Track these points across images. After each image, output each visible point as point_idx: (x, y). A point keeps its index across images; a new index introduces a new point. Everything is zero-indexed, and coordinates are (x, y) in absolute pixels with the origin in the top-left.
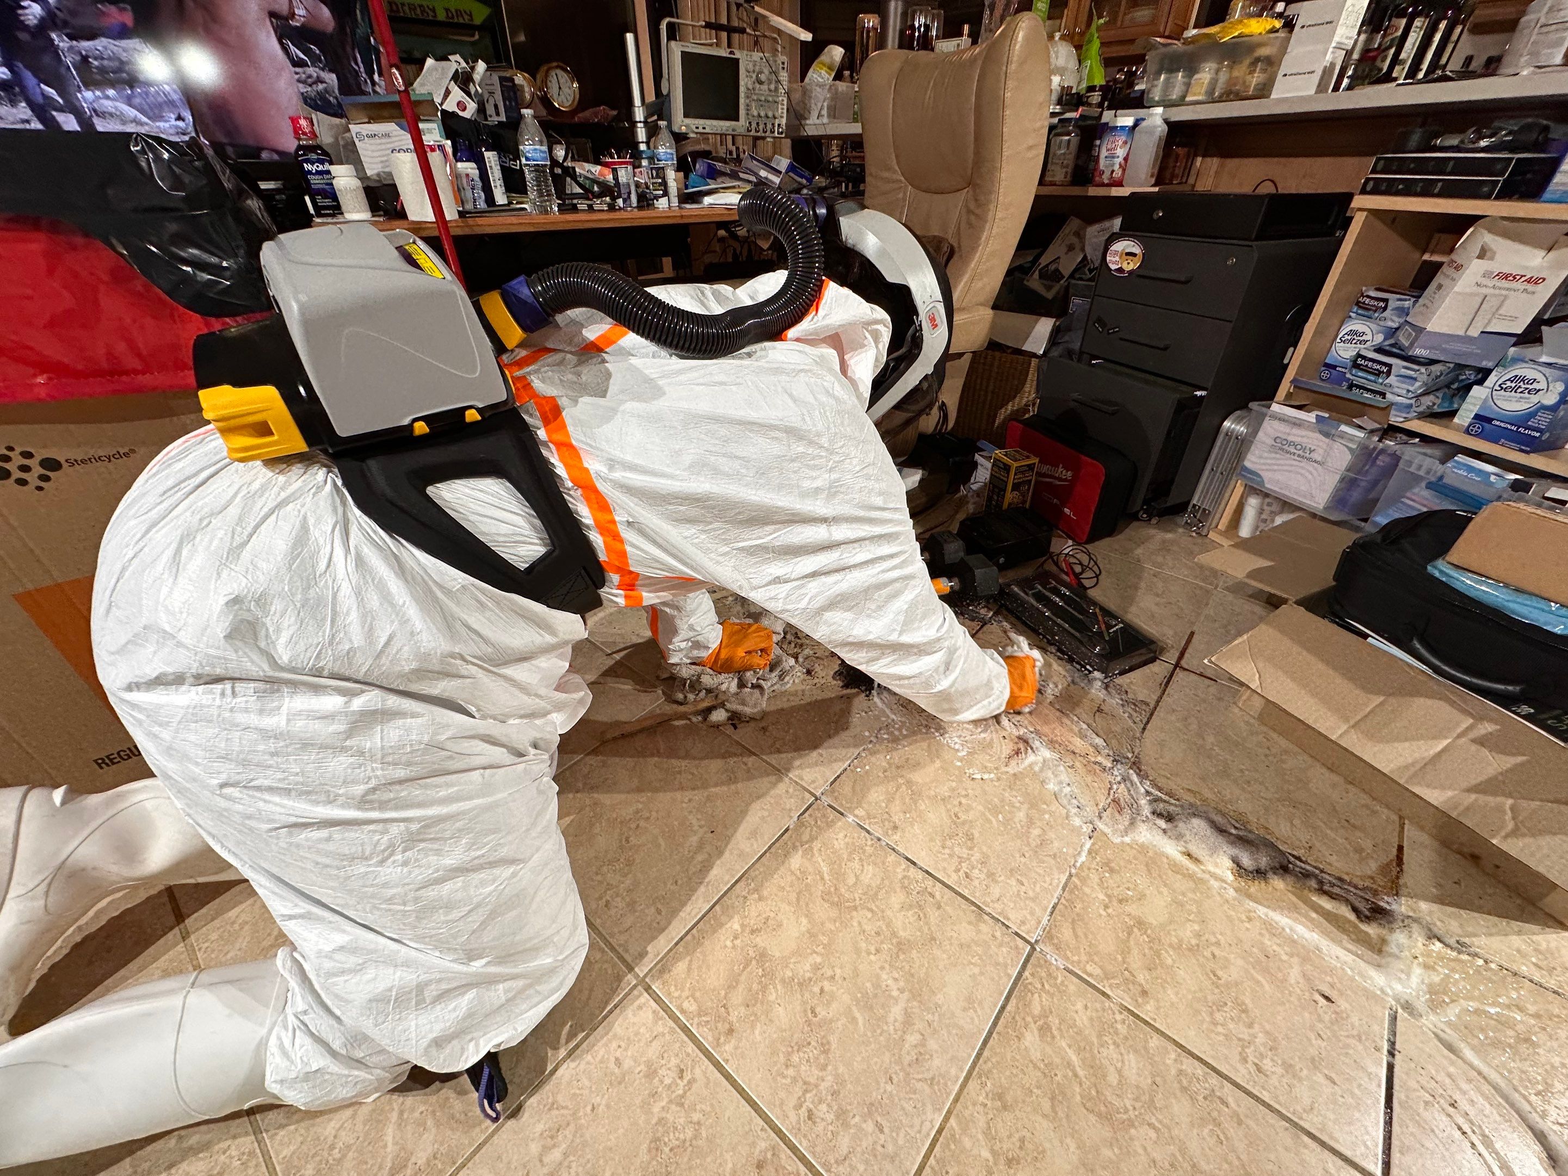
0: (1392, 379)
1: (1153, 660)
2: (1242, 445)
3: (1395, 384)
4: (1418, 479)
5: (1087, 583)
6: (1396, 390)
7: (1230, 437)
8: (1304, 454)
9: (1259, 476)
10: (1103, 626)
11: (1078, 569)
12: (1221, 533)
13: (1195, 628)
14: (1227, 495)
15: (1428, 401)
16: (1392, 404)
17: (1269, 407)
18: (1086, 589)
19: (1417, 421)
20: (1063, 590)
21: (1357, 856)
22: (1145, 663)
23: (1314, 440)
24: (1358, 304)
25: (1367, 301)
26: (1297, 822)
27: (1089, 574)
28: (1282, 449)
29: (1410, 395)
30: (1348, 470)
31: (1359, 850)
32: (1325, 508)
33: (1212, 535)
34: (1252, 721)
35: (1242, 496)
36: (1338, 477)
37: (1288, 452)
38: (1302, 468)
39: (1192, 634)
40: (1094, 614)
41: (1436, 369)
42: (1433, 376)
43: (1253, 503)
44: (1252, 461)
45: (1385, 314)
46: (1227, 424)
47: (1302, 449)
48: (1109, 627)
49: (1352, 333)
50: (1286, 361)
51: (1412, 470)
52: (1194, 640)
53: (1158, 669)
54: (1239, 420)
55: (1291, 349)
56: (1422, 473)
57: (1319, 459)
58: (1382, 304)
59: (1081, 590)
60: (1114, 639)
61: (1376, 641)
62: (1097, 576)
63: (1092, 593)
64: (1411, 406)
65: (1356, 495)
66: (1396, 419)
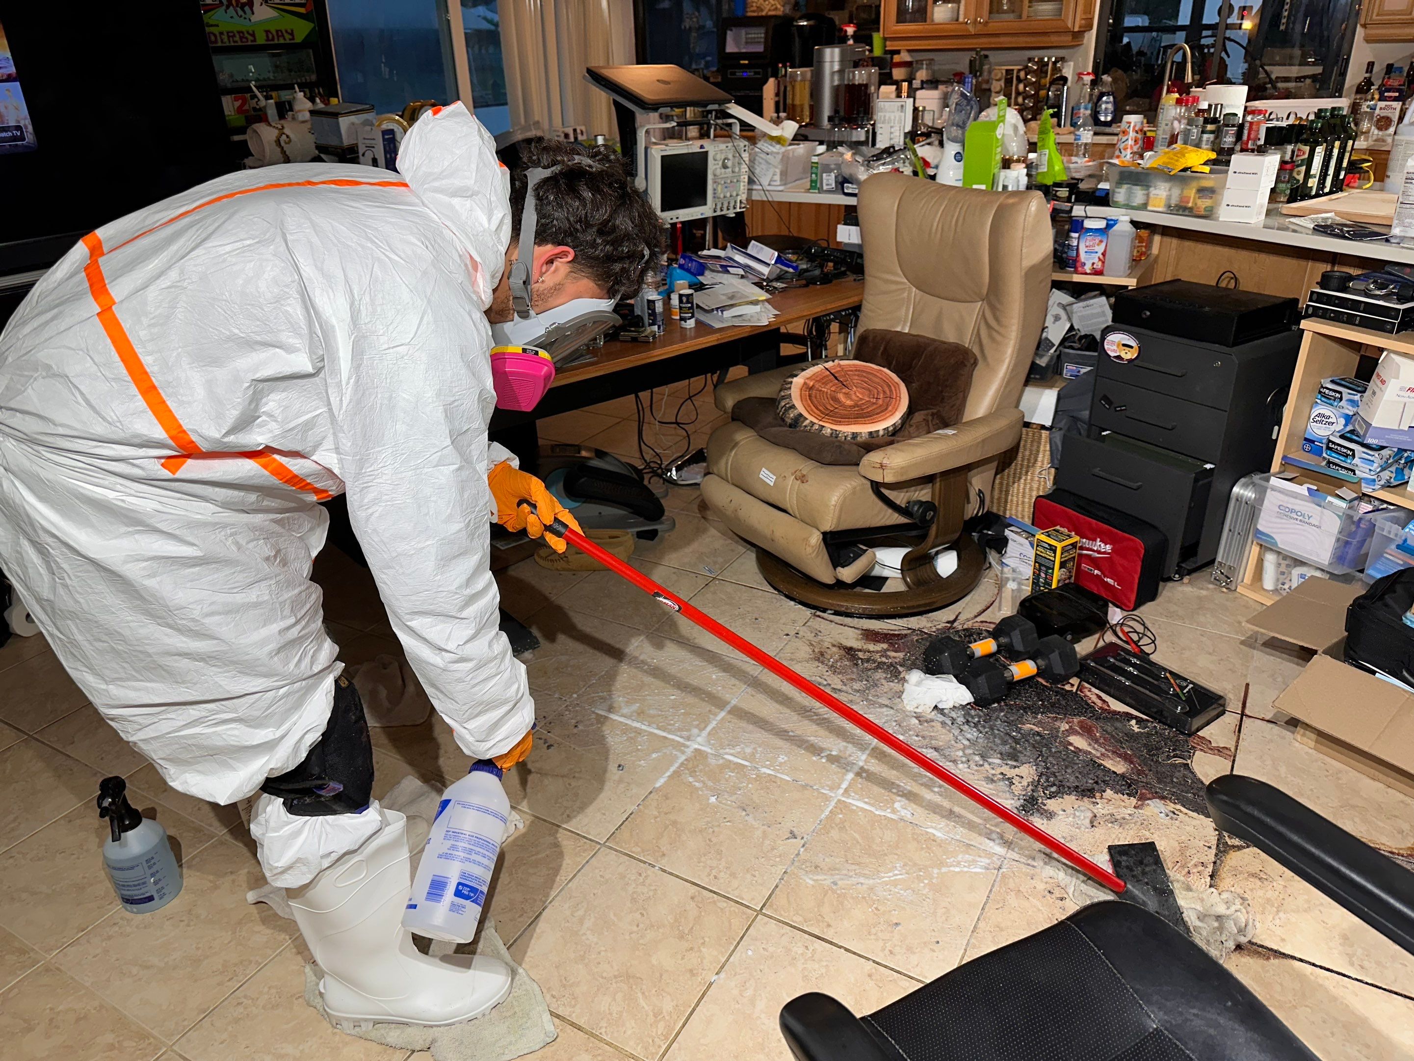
0: (1356, 461)
1: (1223, 713)
2: (1253, 511)
3: (1359, 464)
4: (1390, 540)
5: (1147, 649)
6: (1361, 469)
7: (1241, 502)
8: (1304, 519)
9: (1273, 539)
10: (1178, 690)
11: (1135, 637)
12: (1247, 587)
13: (1248, 681)
14: (1247, 553)
15: (1386, 475)
16: (1361, 479)
17: (1268, 480)
18: (1148, 654)
19: (1381, 491)
20: (1134, 660)
21: (1400, 836)
22: (1218, 716)
23: (1309, 508)
24: (1320, 392)
25: (1327, 392)
26: (1356, 820)
27: (1145, 641)
28: (1287, 516)
29: (1372, 473)
30: (1340, 532)
31: (1401, 832)
32: (1330, 564)
33: (1240, 589)
34: (1311, 751)
35: (1260, 554)
36: (1334, 540)
37: (1291, 518)
38: (1304, 530)
39: (1247, 685)
40: (1166, 678)
41: (1386, 453)
42: (1384, 459)
43: (1270, 559)
44: (1263, 525)
45: (1341, 404)
46: (1236, 489)
47: (1303, 515)
48: (1182, 688)
49: (1319, 415)
50: (1274, 437)
51: (1385, 533)
52: (1250, 691)
53: (1229, 720)
54: (1245, 486)
55: (1276, 428)
56: (1392, 536)
57: (1317, 523)
58: (1338, 395)
59: (1144, 656)
60: (1189, 700)
61: (1381, 676)
62: (1153, 642)
63: (1153, 658)
64: (1374, 480)
65: (1351, 551)
66: (1366, 490)
